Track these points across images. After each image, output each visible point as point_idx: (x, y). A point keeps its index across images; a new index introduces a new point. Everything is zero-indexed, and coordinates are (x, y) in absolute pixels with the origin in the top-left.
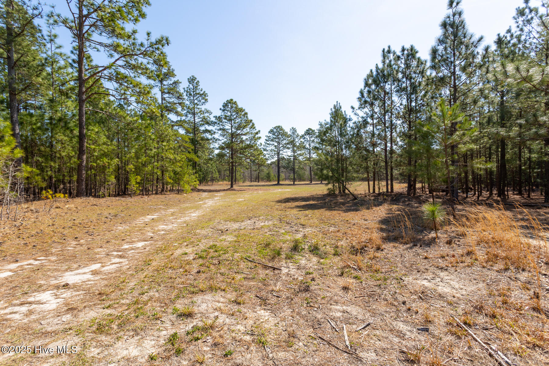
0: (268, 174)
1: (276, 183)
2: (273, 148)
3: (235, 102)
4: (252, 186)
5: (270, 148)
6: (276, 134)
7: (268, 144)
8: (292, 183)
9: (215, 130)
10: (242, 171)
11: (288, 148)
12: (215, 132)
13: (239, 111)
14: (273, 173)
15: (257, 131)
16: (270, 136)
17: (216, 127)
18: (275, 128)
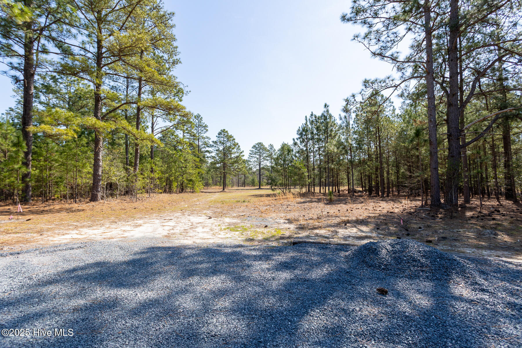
0: (253, 180)
1: (258, 187)
2: (256, 159)
3: (227, 131)
4: (239, 190)
5: (254, 160)
6: (258, 149)
7: (251, 157)
8: (270, 187)
9: (212, 151)
10: (231, 178)
11: (267, 160)
12: (212, 152)
13: (229, 138)
14: (256, 179)
15: (241, 151)
16: (253, 151)
17: (213, 148)
18: (257, 144)
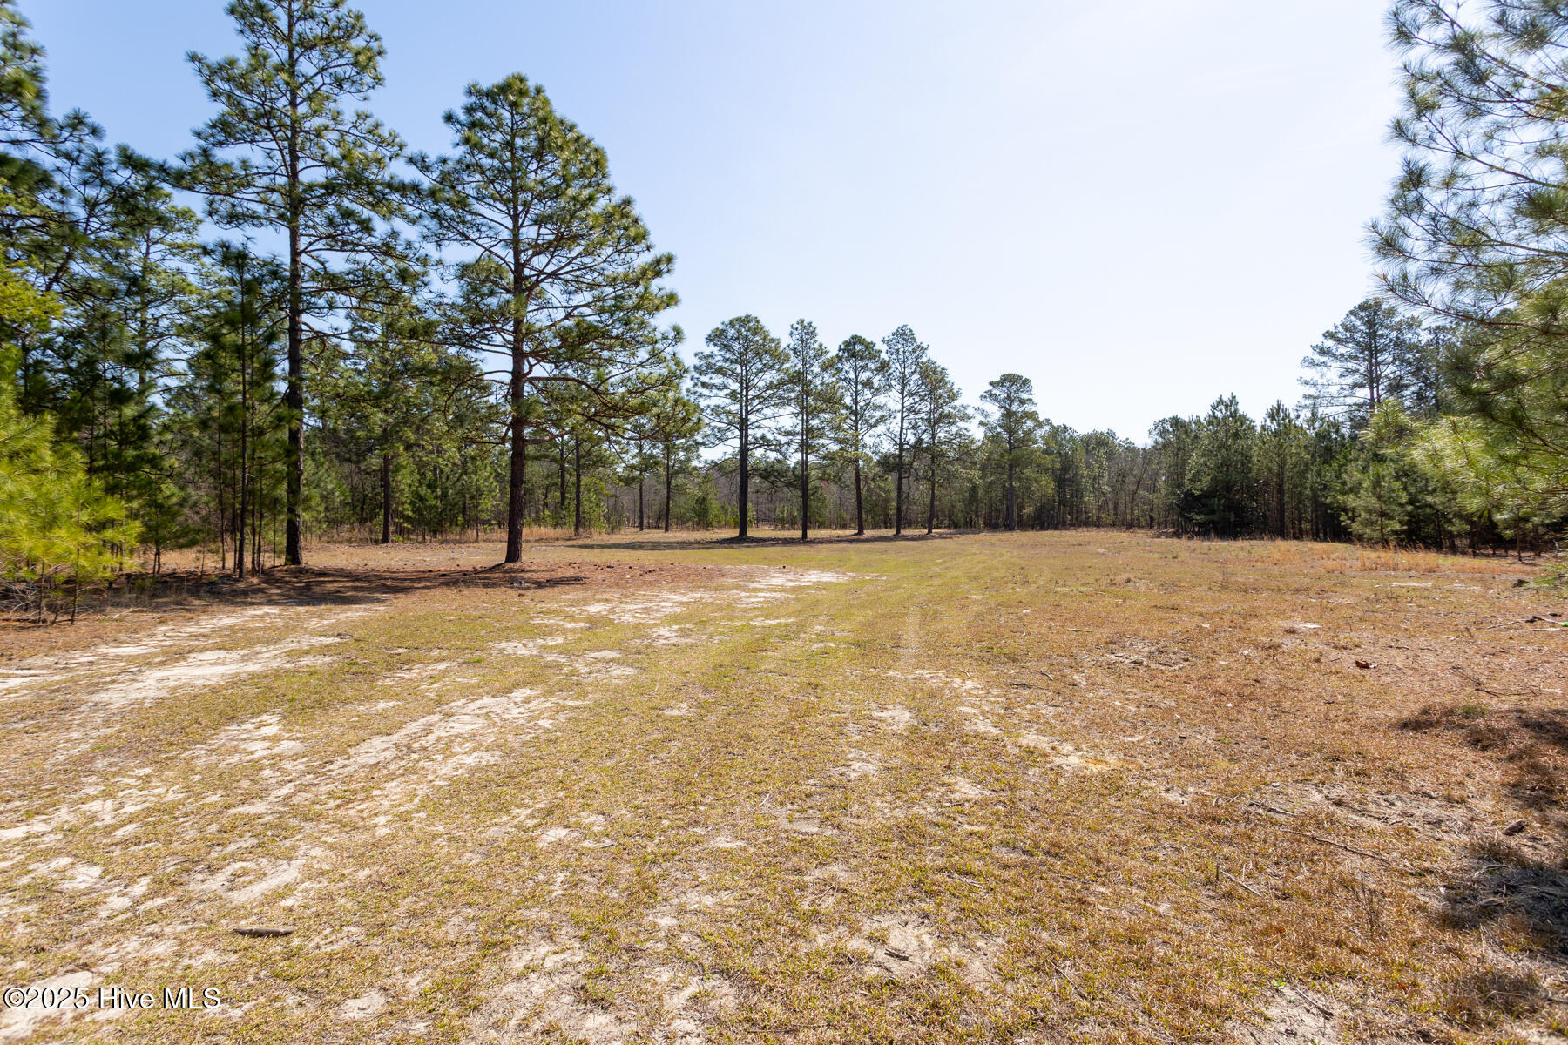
0: (702, 501)
1: (735, 533)
2: (724, 400)
4: (644, 545)
5: (713, 402)
6: (736, 347)
7: (704, 385)
8: (798, 534)
14: (721, 497)
16: (711, 356)
